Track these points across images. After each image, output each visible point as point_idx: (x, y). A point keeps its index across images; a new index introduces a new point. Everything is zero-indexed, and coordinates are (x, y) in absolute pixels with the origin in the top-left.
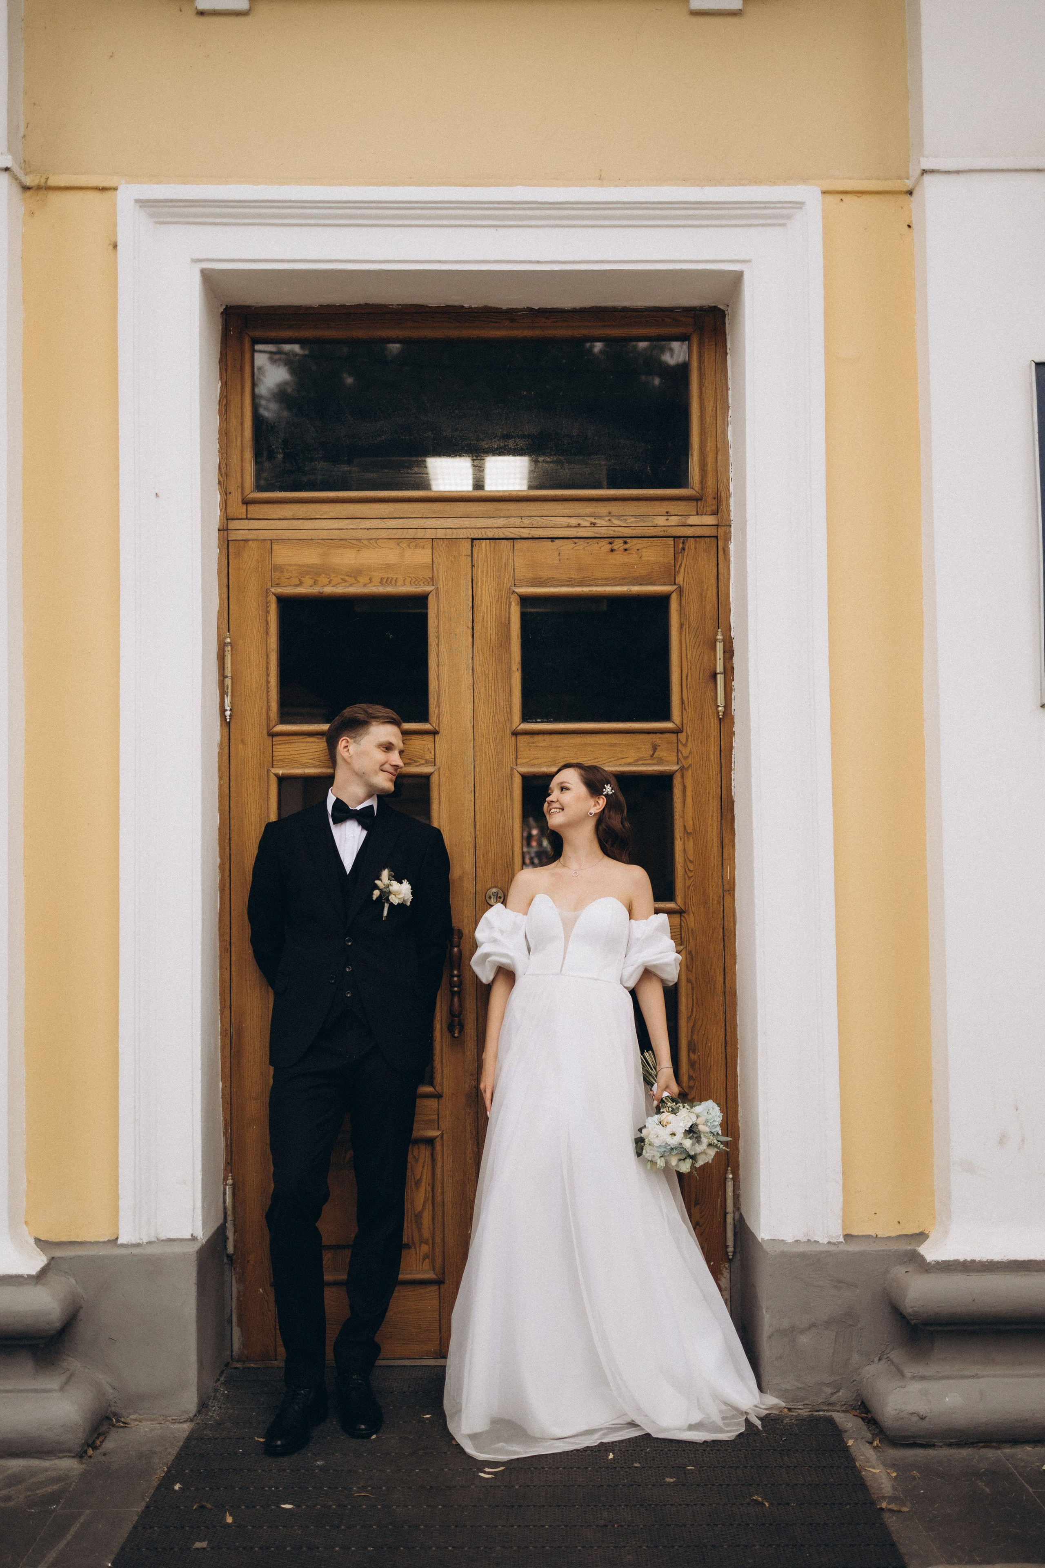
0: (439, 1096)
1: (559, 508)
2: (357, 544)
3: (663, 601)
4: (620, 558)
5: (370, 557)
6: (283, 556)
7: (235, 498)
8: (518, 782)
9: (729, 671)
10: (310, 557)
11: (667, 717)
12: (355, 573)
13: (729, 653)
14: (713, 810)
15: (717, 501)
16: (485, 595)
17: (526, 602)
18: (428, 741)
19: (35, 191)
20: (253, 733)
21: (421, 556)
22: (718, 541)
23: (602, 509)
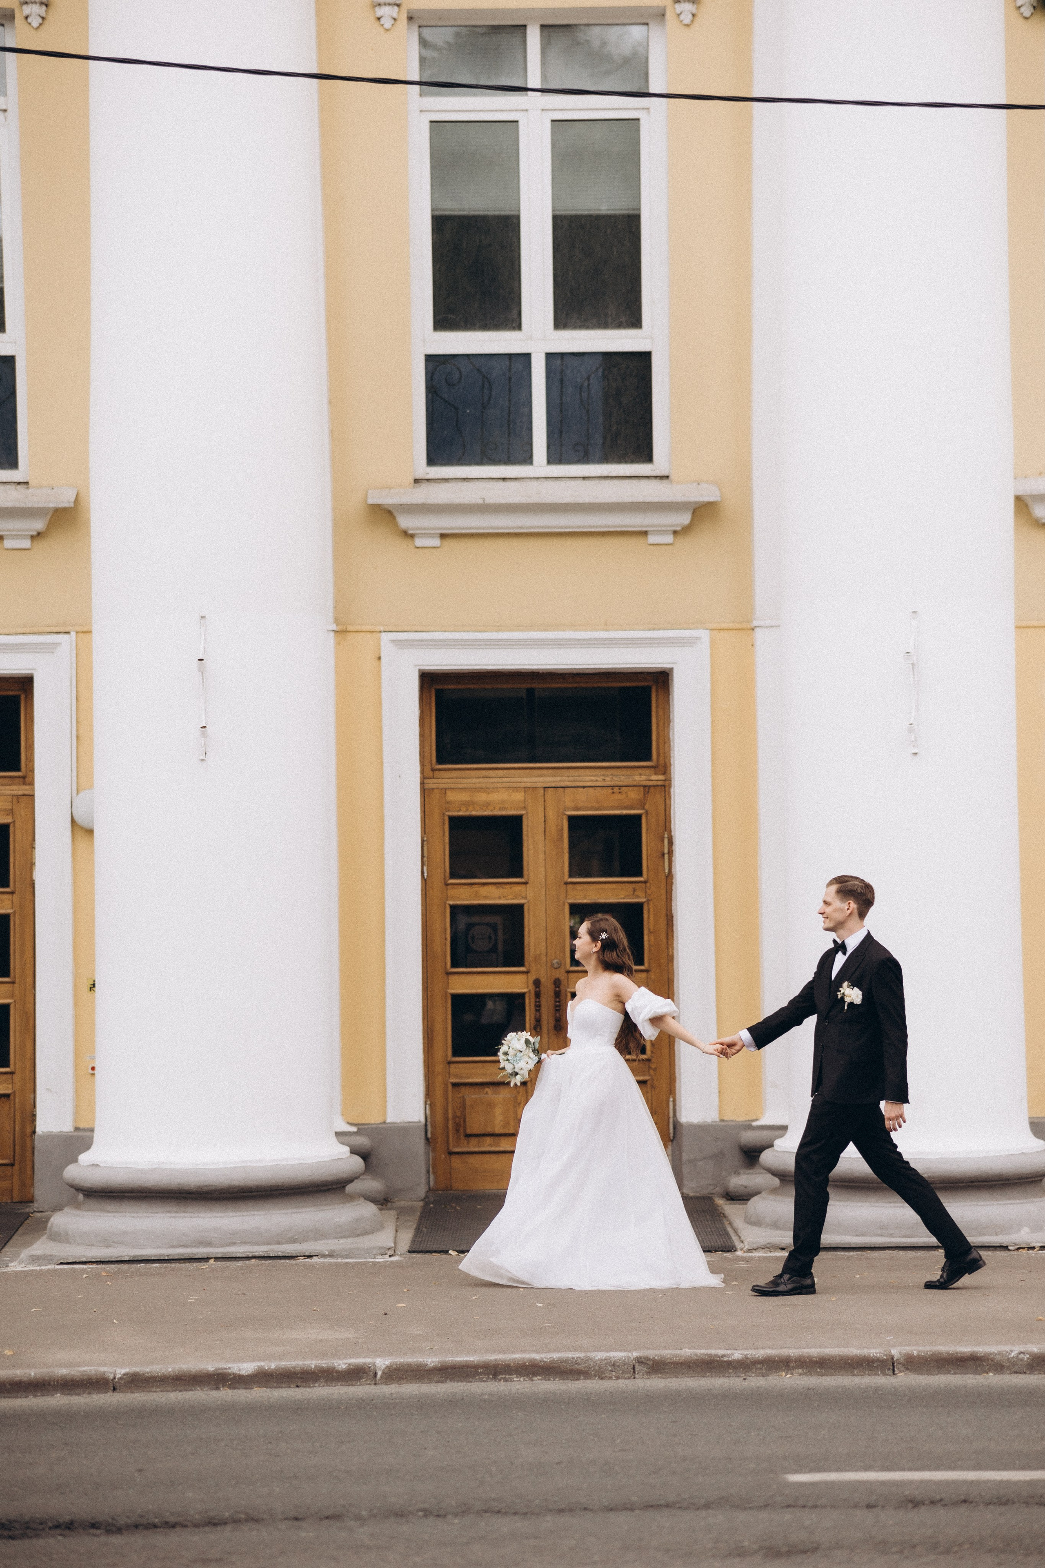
1: (587, 771)
2: (488, 790)
3: (638, 818)
4: (617, 797)
5: (496, 797)
6: (451, 796)
7: (428, 768)
8: (566, 907)
9: (671, 852)
10: (465, 797)
11: (640, 875)
12: (487, 805)
13: (671, 843)
14: (663, 921)
15: (664, 768)
16: (551, 814)
17: (571, 819)
18: (522, 887)
19: (341, 633)
20: (437, 883)
21: (519, 796)
22: (665, 788)
23: (608, 772)
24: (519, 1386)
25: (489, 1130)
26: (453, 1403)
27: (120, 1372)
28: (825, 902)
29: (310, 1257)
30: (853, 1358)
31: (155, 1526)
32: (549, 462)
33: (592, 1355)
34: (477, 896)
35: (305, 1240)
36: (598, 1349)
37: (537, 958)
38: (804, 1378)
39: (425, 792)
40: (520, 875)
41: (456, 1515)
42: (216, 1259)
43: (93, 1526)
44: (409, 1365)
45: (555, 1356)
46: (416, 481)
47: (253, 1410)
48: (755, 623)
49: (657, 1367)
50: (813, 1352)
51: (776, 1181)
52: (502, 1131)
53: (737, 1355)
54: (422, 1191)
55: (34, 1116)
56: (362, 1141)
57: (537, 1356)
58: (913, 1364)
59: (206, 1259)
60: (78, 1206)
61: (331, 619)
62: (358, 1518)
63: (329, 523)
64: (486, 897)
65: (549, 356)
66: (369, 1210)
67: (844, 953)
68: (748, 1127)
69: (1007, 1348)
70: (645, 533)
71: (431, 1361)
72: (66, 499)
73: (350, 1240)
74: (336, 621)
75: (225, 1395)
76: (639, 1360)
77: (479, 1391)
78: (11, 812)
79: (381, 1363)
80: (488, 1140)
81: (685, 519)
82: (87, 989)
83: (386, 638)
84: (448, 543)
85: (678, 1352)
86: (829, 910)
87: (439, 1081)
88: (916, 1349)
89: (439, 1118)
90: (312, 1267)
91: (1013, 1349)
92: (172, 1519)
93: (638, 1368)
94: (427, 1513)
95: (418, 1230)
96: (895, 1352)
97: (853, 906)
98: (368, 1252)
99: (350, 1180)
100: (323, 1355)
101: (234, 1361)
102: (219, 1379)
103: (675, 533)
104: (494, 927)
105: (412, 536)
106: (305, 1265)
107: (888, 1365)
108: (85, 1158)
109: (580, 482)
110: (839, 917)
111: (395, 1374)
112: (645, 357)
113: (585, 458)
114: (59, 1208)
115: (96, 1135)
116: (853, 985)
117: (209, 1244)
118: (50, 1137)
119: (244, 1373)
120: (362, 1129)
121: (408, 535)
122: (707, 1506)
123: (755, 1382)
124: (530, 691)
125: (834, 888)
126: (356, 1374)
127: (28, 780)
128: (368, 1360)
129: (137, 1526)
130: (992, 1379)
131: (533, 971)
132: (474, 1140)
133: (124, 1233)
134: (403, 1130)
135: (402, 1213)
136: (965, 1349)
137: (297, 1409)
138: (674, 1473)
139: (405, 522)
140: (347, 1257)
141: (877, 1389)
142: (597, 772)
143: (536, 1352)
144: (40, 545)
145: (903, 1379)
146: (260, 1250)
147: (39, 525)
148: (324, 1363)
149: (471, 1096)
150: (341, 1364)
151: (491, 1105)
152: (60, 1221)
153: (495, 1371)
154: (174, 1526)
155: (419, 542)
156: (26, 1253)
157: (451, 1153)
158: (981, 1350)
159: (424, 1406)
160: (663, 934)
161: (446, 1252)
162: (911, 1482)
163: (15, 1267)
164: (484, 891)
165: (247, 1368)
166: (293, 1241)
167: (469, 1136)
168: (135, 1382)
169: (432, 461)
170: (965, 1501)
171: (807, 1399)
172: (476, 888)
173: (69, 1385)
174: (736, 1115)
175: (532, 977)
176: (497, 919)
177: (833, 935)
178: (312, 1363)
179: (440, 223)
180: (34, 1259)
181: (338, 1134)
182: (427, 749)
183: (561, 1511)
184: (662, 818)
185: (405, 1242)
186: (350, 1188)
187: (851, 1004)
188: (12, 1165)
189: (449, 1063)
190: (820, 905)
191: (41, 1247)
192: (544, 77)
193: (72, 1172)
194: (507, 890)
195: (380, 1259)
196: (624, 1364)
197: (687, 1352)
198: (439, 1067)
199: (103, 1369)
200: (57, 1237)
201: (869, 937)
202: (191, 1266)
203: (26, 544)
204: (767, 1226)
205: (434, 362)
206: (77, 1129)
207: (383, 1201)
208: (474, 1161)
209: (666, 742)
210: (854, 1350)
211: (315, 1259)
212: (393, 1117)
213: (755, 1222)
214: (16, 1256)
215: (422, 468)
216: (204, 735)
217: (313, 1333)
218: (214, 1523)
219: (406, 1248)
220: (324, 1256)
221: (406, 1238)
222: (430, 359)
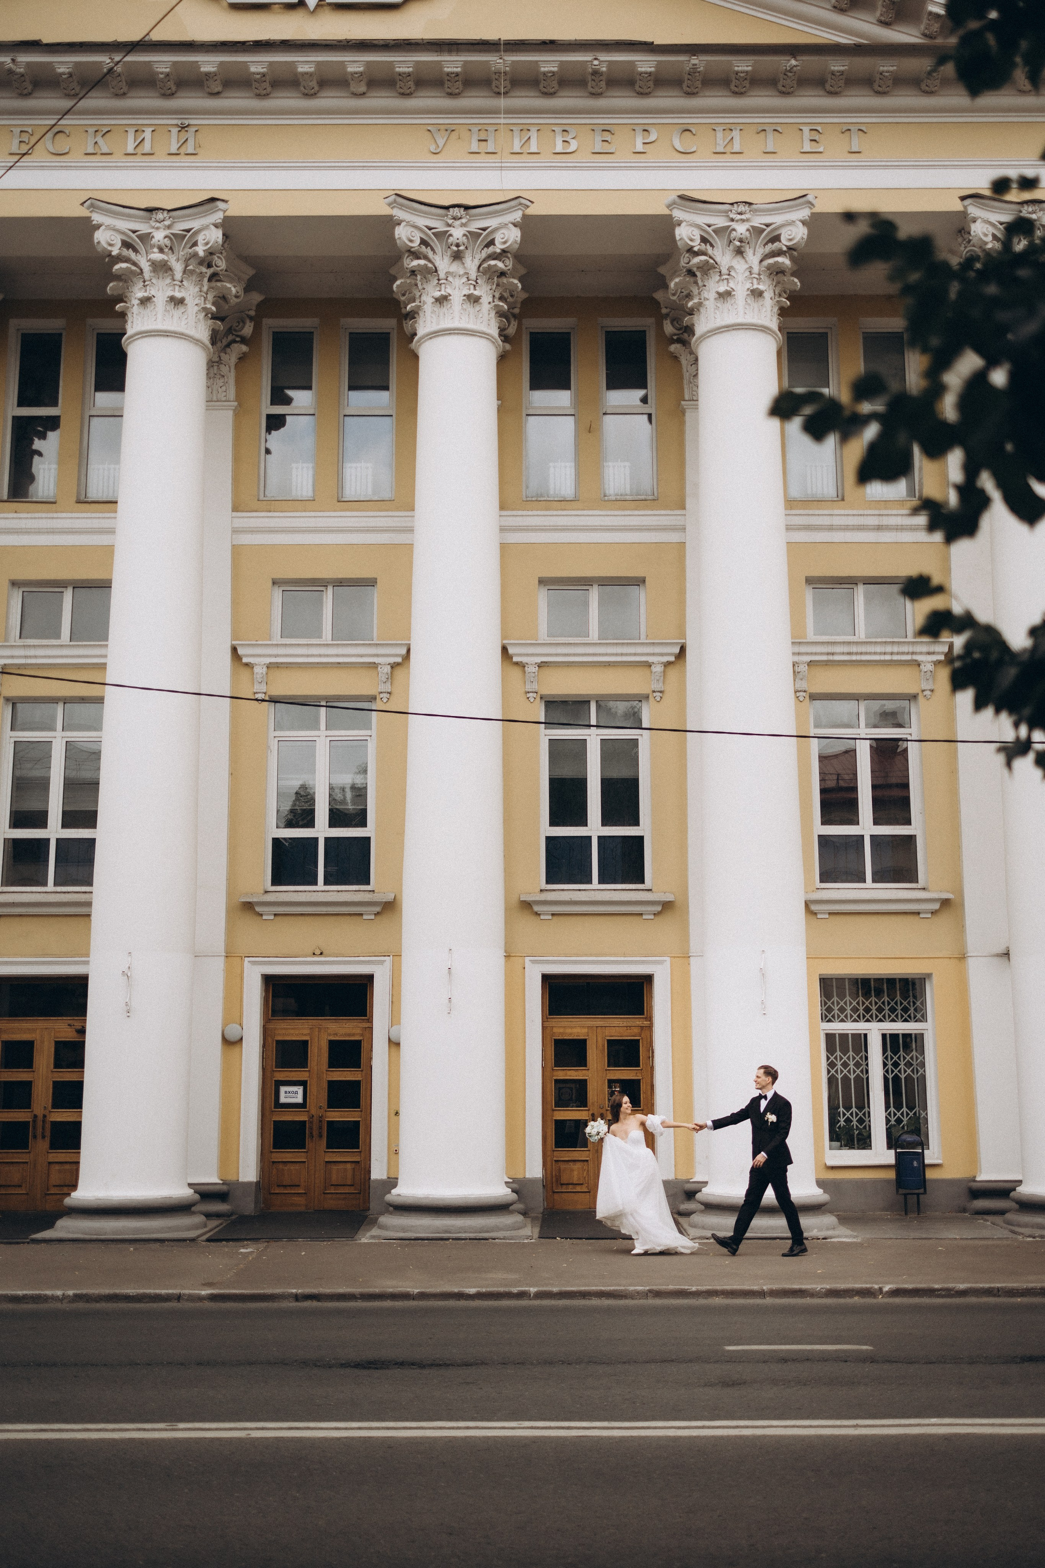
0: (589, 1151)
1: (616, 1020)
2: (572, 1028)
3: (638, 1041)
4: (629, 1031)
5: (575, 1030)
6: (555, 1030)
7: (545, 1018)
8: (606, 1081)
9: (653, 1056)
10: (561, 1030)
11: (639, 1066)
12: (571, 1034)
13: (653, 1052)
14: (649, 1087)
15: (650, 1019)
16: (599, 1039)
17: (609, 1041)
18: (586, 1072)
19: (508, 957)
20: (549, 1069)
21: (585, 1030)
22: (650, 1027)
23: (625, 1020)
24: (595, 1302)
25: (571, 1182)
26: (566, 1309)
27: (416, 1291)
28: (757, 1077)
29: (494, 1239)
30: (746, 1291)
31: (440, 1365)
32: (599, 883)
33: (628, 1288)
34: (566, 1075)
35: (492, 1231)
36: (630, 1285)
37: (593, 1103)
38: (724, 1300)
39: (544, 1028)
40: (586, 1066)
41: (576, 1363)
42: (453, 1239)
43: (413, 1364)
44: (545, 1291)
45: (612, 1288)
46: (541, 890)
47: (476, 1309)
48: (690, 955)
49: (658, 1294)
50: (728, 1287)
51: (703, 1207)
52: (577, 1182)
53: (694, 1289)
54: (541, 1210)
55: (370, 1172)
56: (515, 1186)
57: (603, 1288)
58: (773, 1293)
59: (448, 1239)
60: (391, 1213)
61: (503, 951)
62: (532, 1364)
63: (503, 908)
64: (570, 1076)
65: (599, 837)
66: (520, 1218)
67: (766, 1099)
68: (688, 1182)
69: (814, 1286)
70: (642, 914)
71: (555, 1289)
72: (390, 897)
73: (512, 1232)
74: (506, 952)
75: (462, 1303)
76: (650, 1291)
77: (577, 1304)
78: (362, 1035)
79: (533, 1290)
80: (571, 1186)
81: (659, 908)
82: (394, 1114)
83: (527, 959)
84: (555, 918)
85: (666, 1287)
86: (759, 1080)
87: (549, 1159)
88: (775, 1287)
89: (549, 1176)
90: (496, 1244)
91: (818, 1287)
92: (448, 1362)
93: (649, 1294)
94: (563, 1362)
95: (541, 1227)
96: (765, 1288)
97: (771, 1079)
98: (520, 1237)
99: (511, 1204)
100: (506, 1286)
101: (467, 1288)
102: (460, 1296)
103: (654, 914)
104: (571, 1089)
105: (539, 915)
106: (492, 1243)
107: (761, 1294)
108: (394, 1191)
109: (613, 892)
110: (764, 1084)
111: (540, 1295)
112: (641, 839)
113: (614, 881)
114: (382, 1214)
115: (399, 1180)
116: (772, 1114)
117: (450, 1233)
118: (376, 1181)
119: (471, 1293)
120: (515, 1181)
121: (537, 914)
122: (690, 1361)
123: (702, 1301)
124: (588, 983)
125: (762, 1071)
126: (522, 1295)
127: (370, 1020)
128: (527, 1289)
129: (432, 1365)
130: (808, 1301)
131: (591, 1110)
132: (564, 1187)
133: (412, 1226)
134: (533, 1181)
135: (534, 1219)
136: (796, 1286)
137: (497, 1310)
138: (673, 1345)
139: (536, 908)
140: (511, 1239)
141: (758, 1305)
142: (619, 1020)
143: (603, 1286)
144: (379, 917)
145: (769, 1301)
146: (472, 1235)
147: (378, 909)
148: (507, 1289)
149: (563, 1166)
150: (515, 1290)
151: (572, 1170)
152: (384, 1219)
153: (584, 1295)
154: (448, 1365)
155: (542, 917)
156: (369, 1234)
157: (554, 1192)
158: (804, 1287)
159: (553, 1310)
160: (649, 1093)
161: (555, 1238)
162: (782, 1350)
163: (364, 1240)
164: (569, 1073)
165: (472, 1291)
166: (487, 1232)
167: (562, 1184)
168: (423, 1296)
169: (548, 882)
170: (808, 1360)
171: (726, 1309)
172: (565, 1072)
173: (394, 1297)
174: (682, 1176)
175: (591, 1112)
176: (573, 1086)
177: (760, 1091)
178: (502, 1289)
179: (552, 781)
180: (373, 1237)
181: (506, 1183)
182: (545, 1009)
183: (624, 1363)
184: (649, 1040)
185: (536, 1235)
186: (511, 1208)
187: (772, 1122)
188: (359, 1193)
189: (554, 1151)
190: (755, 1077)
191: (375, 1232)
192: (597, 721)
193: (388, 1198)
194: (580, 1073)
195: (526, 1241)
196: (643, 1292)
197: (671, 1287)
198: (549, 1153)
199: (408, 1290)
200: (381, 1227)
201: (775, 1094)
202: (442, 1242)
203: (373, 917)
204: (699, 1228)
205: (549, 839)
206: (388, 1178)
207: (525, 1214)
208: (563, 1195)
209: (651, 1008)
210: (746, 1287)
211: (497, 1240)
212: (528, 1175)
213: (694, 1226)
214: (364, 1236)
215: (543, 885)
216: (450, 1002)
217: (500, 1275)
218: (467, 1365)
219: (537, 1236)
220: (501, 1239)
221: (537, 1230)
222: (548, 838)
